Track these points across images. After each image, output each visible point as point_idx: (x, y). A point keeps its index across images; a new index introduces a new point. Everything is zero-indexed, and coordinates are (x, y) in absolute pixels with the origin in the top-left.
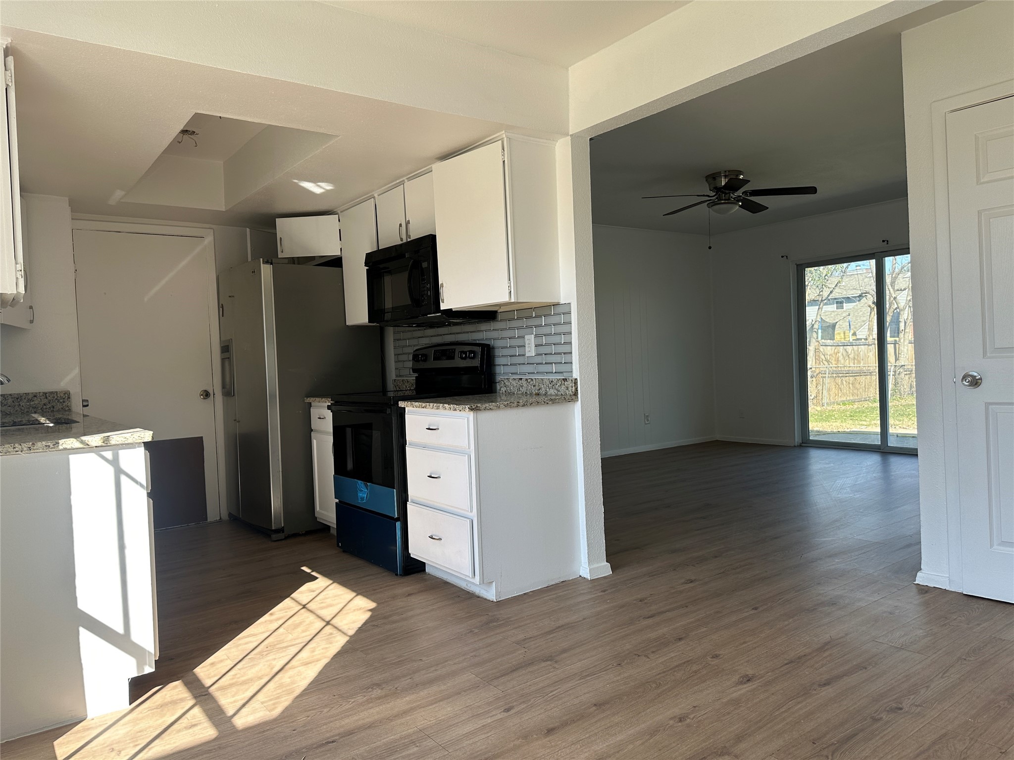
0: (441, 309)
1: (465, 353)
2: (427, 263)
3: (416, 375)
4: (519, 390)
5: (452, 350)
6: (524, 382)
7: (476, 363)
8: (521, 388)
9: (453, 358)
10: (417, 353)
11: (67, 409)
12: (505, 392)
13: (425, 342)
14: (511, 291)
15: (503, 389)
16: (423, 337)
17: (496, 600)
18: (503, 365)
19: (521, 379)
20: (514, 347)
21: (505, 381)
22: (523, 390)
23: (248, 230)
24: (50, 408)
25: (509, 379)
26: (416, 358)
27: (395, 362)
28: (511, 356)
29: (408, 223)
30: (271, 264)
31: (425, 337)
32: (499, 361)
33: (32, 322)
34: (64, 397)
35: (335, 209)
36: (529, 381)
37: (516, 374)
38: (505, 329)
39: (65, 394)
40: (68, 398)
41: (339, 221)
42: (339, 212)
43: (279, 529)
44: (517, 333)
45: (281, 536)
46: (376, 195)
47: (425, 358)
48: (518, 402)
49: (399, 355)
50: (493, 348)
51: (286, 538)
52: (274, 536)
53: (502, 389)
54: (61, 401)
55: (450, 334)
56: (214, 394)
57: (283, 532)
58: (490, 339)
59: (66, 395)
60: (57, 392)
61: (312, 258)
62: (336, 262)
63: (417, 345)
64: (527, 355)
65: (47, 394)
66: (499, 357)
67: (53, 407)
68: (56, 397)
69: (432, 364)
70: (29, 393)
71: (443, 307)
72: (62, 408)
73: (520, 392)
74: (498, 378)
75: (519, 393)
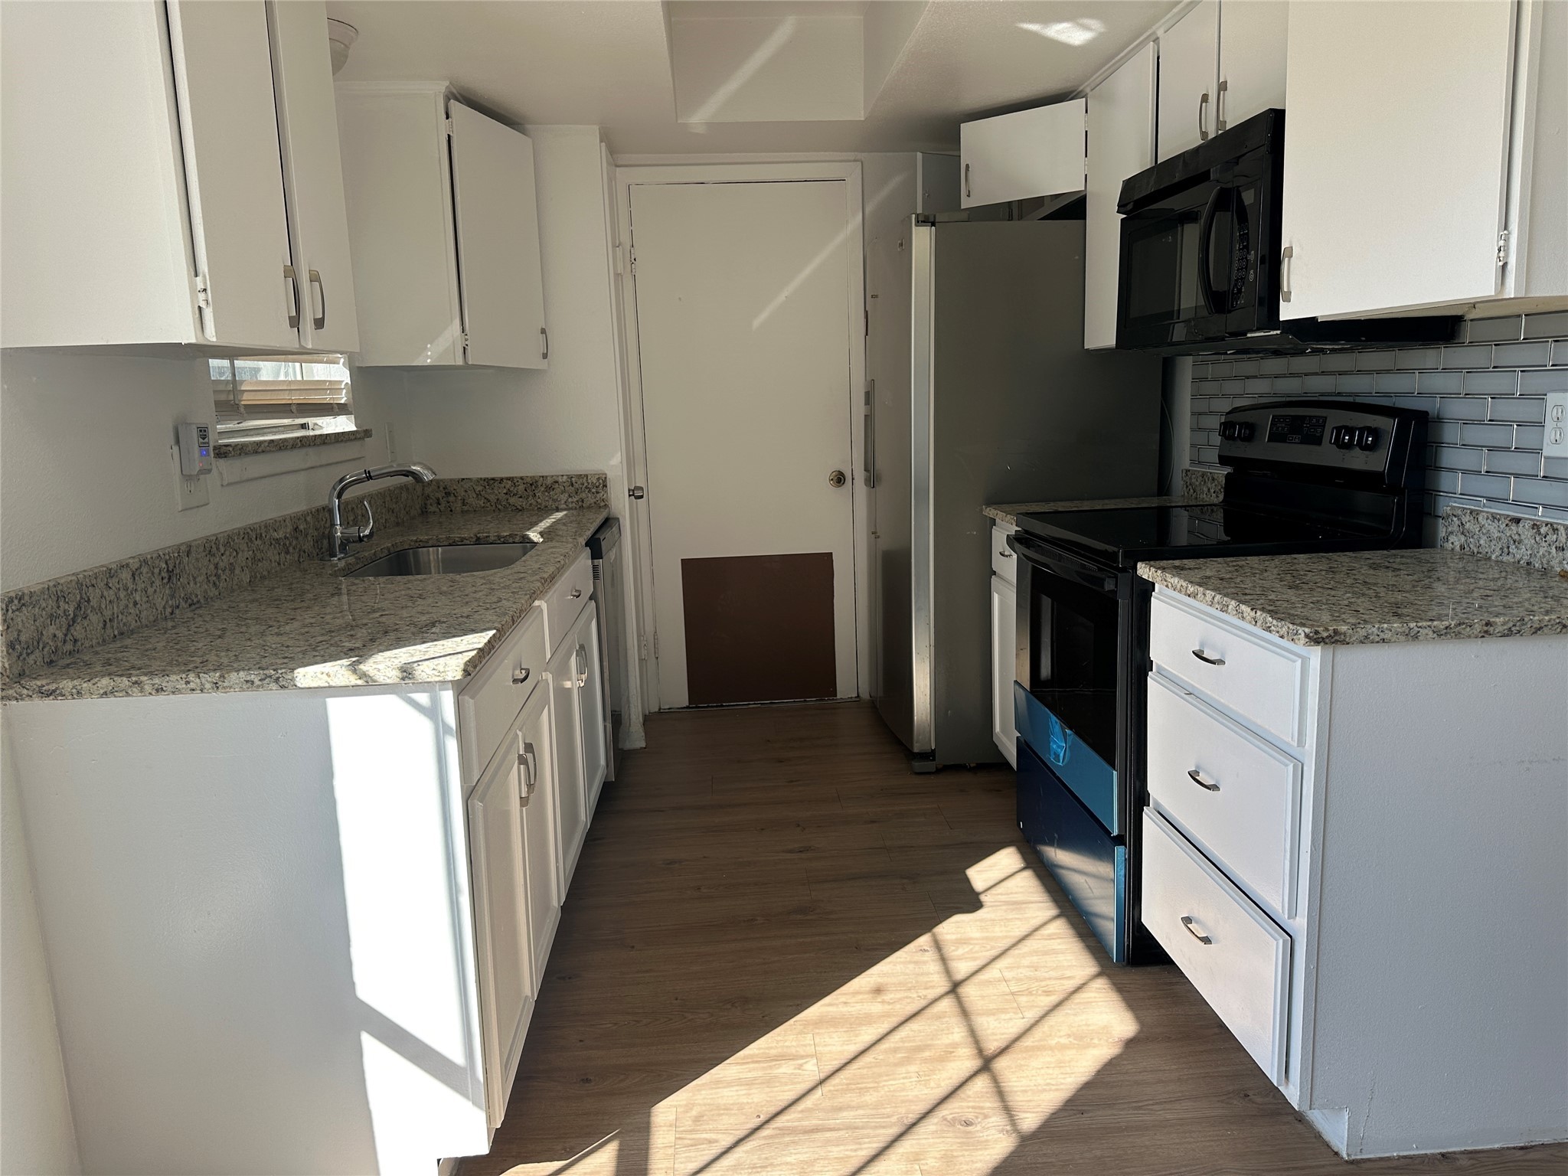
0: (1281, 319)
1: (1350, 431)
2: (1253, 191)
3: (1227, 470)
4: (1506, 550)
5: (1318, 421)
6: (1525, 532)
7: (1378, 461)
8: (1513, 547)
9: (1318, 441)
10: (1233, 418)
11: (602, 504)
12: (1462, 547)
13: (1259, 389)
14: (1504, 267)
15: (1456, 541)
16: (1255, 377)
17: (1348, 1155)
18: (1465, 472)
19: (1517, 521)
20: (1506, 423)
21: (1465, 519)
22: (1521, 553)
23: (919, 155)
24: (577, 501)
25: (1478, 513)
26: (1227, 429)
27: (1192, 430)
28: (1491, 449)
29: (1222, 87)
30: (933, 224)
31: (1262, 377)
32: (1450, 457)
33: (545, 356)
34: (597, 484)
35: (1080, 86)
36: (1543, 530)
37: (1504, 501)
38: (1482, 370)
39: (598, 479)
40: (604, 486)
41: (1087, 112)
42: (1088, 90)
43: (926, 753)
44: (1520, 383)
45: (930, 766)
46: (1160, 33)
47: (1250, 432)
48: (1488, 624)
49: (1200, 414)
50: (1439, 420)
51: (939, 771)
52: (916, 764)
53: (1452, 538)
54: (593, 490)
55: (1323, 373)
56: (853, 479)
57: (934, 760)
58: (1432, 395)
59: (601, 481)
60: (587, 476)
61: (1039, 201)
62: (1074, 208)
63: (1240, 396)
64: (1545, 453)
65: (573, 479)
66: (1453, 445)
67: (583, 501)
68: (586, 484)
69: (1263, 450)
70: (547, 477)
71: (1288, 312)
72: (595, 503)
73: (1510, 558)
74: (1445, 506)
75: (1505, 558)
